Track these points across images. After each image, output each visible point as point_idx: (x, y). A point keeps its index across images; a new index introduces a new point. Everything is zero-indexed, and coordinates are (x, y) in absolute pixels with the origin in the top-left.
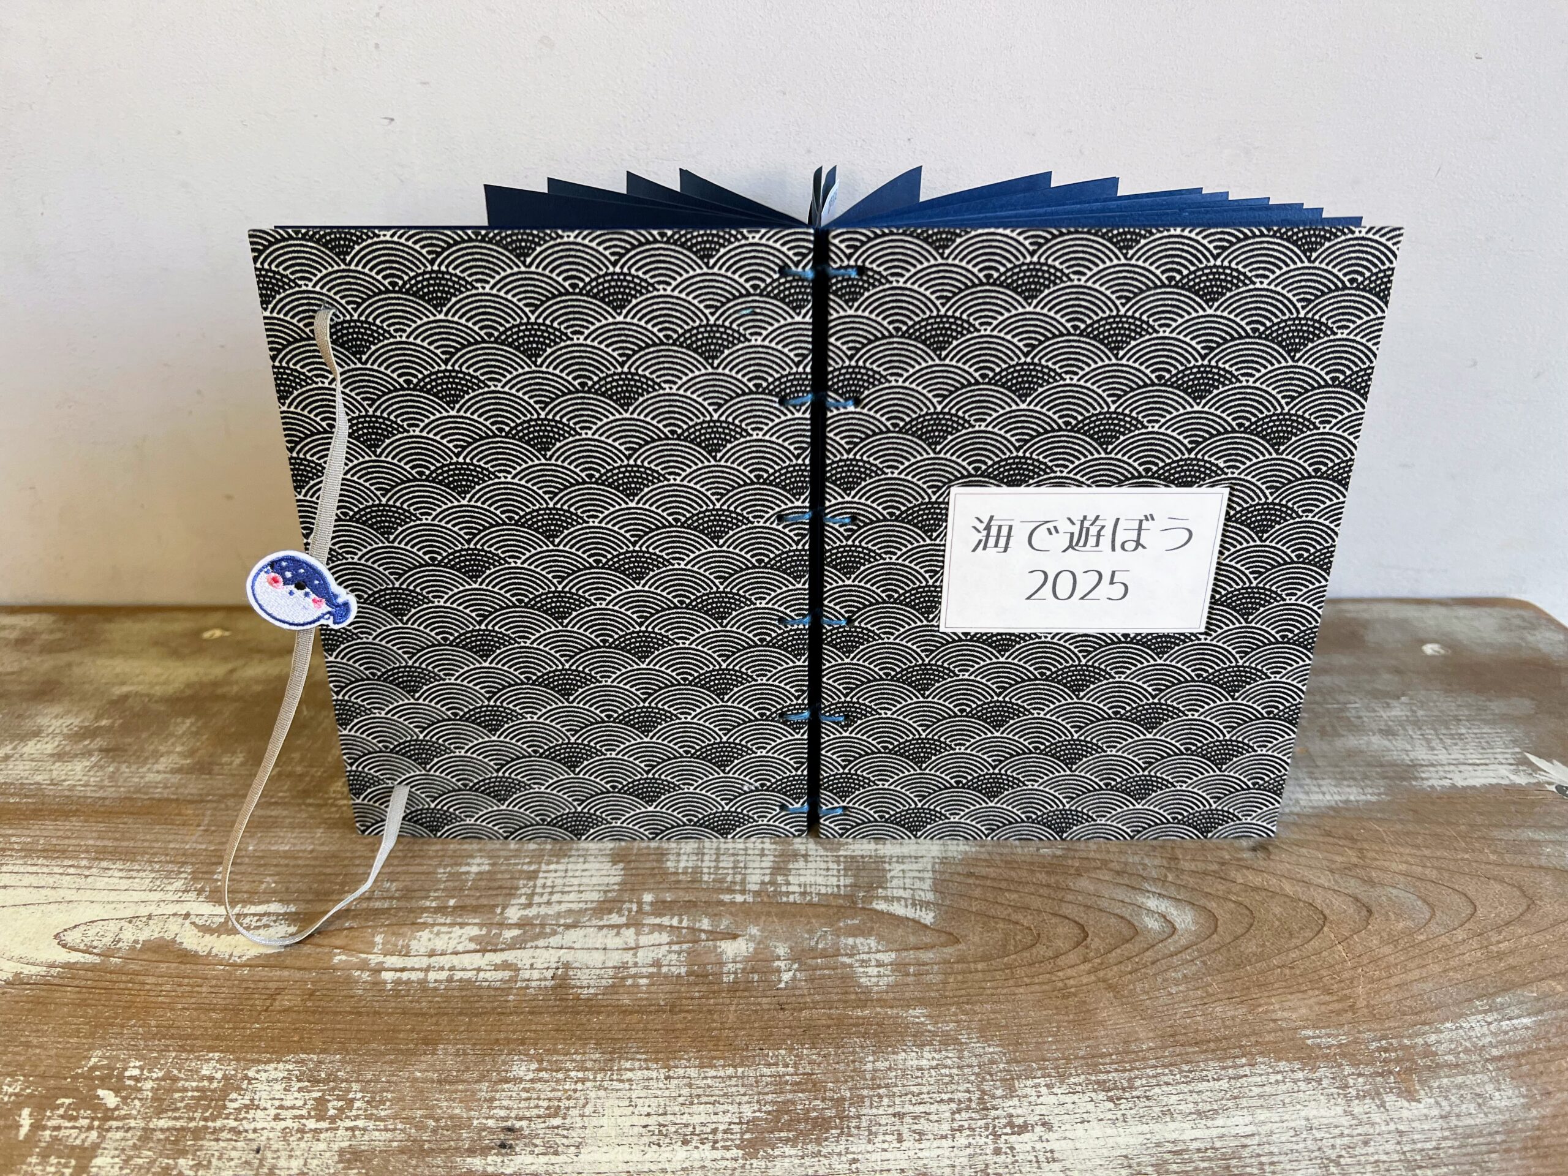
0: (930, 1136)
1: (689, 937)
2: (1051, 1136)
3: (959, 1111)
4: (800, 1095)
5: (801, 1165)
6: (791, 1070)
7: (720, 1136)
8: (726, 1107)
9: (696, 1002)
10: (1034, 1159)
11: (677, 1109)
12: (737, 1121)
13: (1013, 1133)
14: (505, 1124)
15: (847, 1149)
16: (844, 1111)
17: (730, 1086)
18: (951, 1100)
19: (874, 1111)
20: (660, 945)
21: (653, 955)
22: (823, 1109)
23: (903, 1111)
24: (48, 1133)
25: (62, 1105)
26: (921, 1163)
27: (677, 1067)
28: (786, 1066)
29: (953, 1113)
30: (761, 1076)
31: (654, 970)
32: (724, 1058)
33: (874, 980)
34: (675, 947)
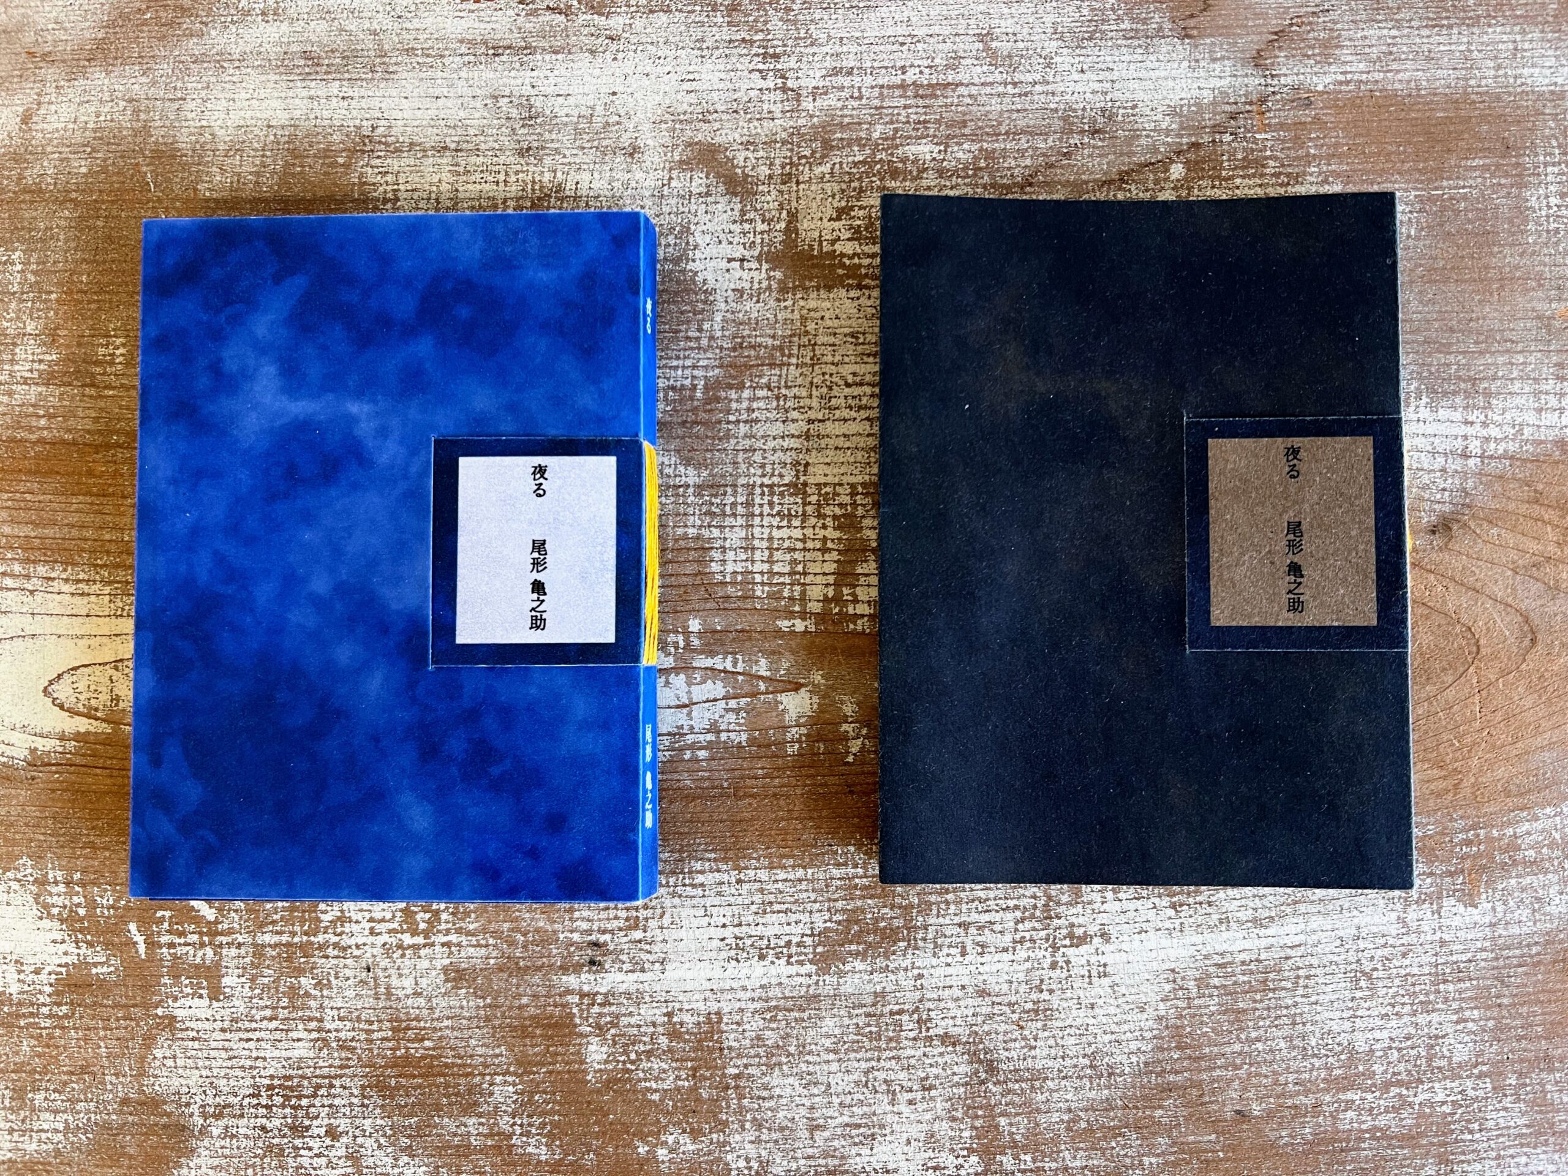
0: (993, 949)
1: (747, 688)
2: (1107, 948)
3: (1023, 920)
4: (869, 901)
5: (870, 981)
6: (860, 871)
7: (793, 950)
8: (798, 916)
9: (760, 782)
10: (1087, 974)
11: (751, 918)
12: (809, 932)
13: (1071, 946)
14: (589, 938)
15: (913, 963)
16: (912, 920)
17: (801, 891)
18: (1017, 907)
19: (941, 920)
20: (715, 700)
21: (707, 715)
22: (892, 918)
23: (968, 920)
24: (164, 950)
25: (163, 917)
26: (981, 978)
27: (747, 868)
28: (855, 866)
29: (1017, 923)
30: (831, 879)
31: (710, 737)
32: (793, 857)
34: (733, 704)
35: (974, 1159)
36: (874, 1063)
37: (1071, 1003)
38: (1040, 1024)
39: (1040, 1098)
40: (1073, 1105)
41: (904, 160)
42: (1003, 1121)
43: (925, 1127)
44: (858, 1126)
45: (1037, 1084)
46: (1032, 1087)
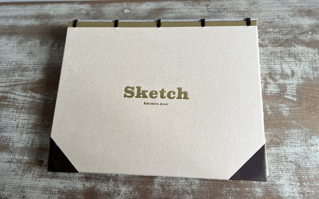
0: (297, 146)
2: (317, 147)
3: (302, 142)
4: (274, 138)
5: (276, 151)
10: (314, 151)
13: (311, 146)
15: (283, 148)
16: (282, 141)
18: (300, 140)
19: (287, 141)
22: (278, 141)
23: (292, 141)
26: (295, 151)
28: (271, 132)
33: (286, 114)
35: (298, 183)
36: (278, 165)
37: (312, 156)
38: (307, 160)
39: (309, 172)
40: (315, 174)
41: (268, 31)
42: (303, 177)
43: (289, 177)
44: (276, 176)
45: (308, 170)
46: (307, 170)
